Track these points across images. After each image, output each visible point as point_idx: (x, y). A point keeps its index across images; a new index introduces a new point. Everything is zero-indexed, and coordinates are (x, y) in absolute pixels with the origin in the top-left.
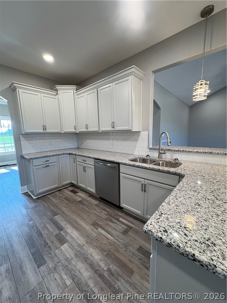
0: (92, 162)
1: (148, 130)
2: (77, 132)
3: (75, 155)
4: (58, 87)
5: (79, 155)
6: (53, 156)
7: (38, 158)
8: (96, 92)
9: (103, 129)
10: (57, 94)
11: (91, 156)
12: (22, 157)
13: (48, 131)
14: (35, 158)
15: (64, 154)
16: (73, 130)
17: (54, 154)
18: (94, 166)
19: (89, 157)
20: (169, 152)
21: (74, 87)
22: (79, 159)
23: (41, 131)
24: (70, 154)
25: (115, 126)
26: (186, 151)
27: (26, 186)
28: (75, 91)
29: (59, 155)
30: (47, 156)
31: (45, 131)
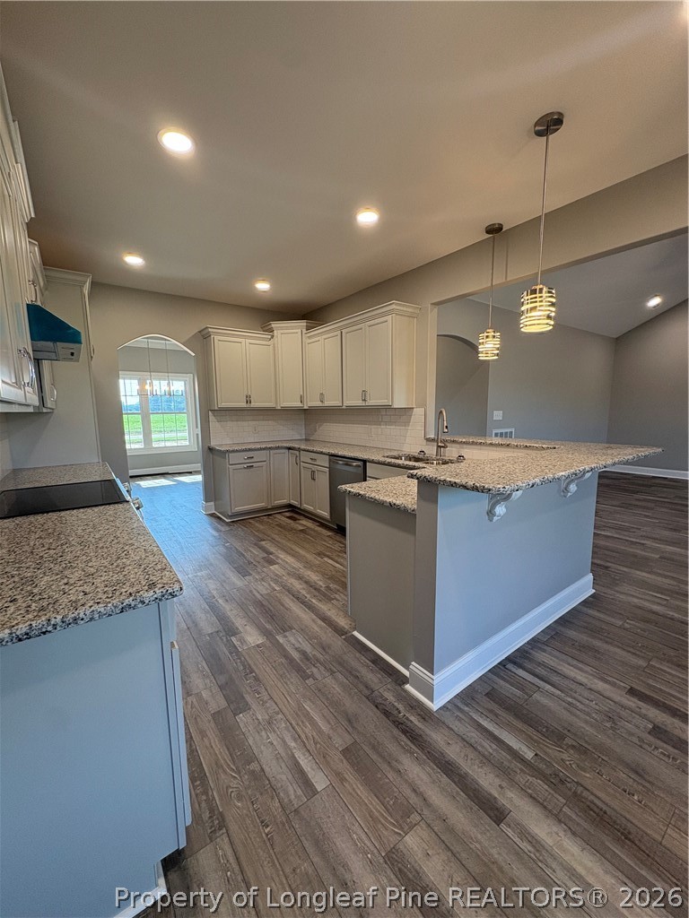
0: (325, 461)
1: (423, 405)
2: (306, 407)
3: (299, 450)
4: (274, 325)
5: (304, 450)
6: (261, 449)
7: (237, 451)
8: (339, 335)
9: (348, 403)
10: (273, 337)
11: (324, 451)
12: (211, 449)
13: (253, 405)
14: (233, 451)
15: (278, 448)
16: (298, 404)
17: (264, 446)
18: (329, 468)
19: (322, 453)
20: (454, 445)
21: (303, 323)
22: (305, 457)
23: (244, 405)
24: (289, 448)
25: (368, 399)
26: (476, 444)
27: (212, 503)
28: (304, 331)
29: (270, 448)
30: (250, 450)
31: (248, 405)
